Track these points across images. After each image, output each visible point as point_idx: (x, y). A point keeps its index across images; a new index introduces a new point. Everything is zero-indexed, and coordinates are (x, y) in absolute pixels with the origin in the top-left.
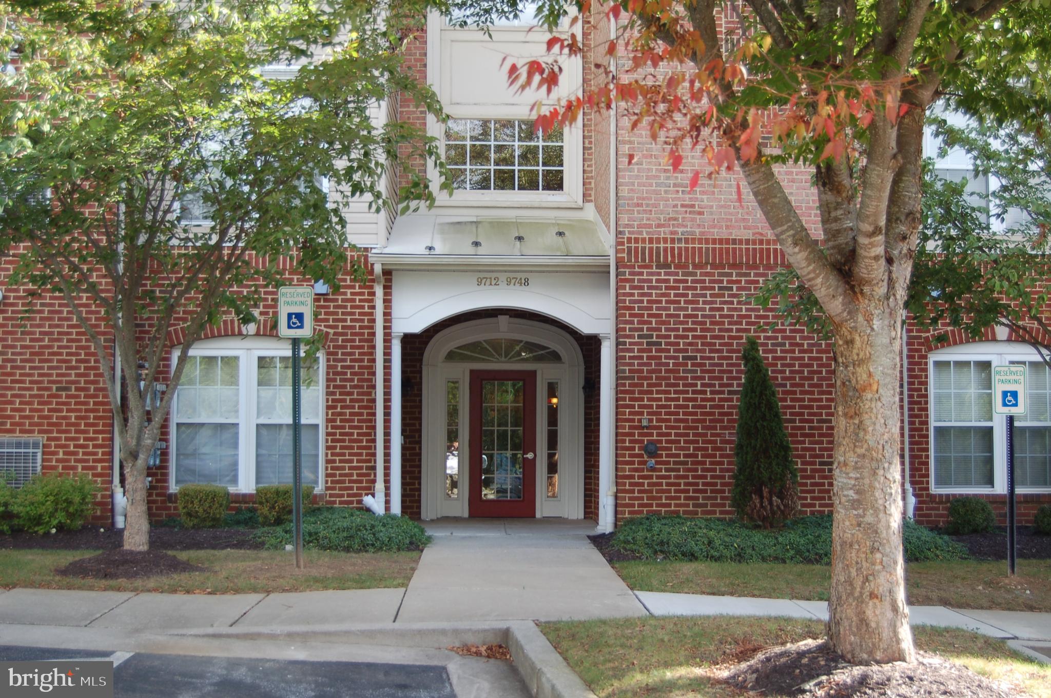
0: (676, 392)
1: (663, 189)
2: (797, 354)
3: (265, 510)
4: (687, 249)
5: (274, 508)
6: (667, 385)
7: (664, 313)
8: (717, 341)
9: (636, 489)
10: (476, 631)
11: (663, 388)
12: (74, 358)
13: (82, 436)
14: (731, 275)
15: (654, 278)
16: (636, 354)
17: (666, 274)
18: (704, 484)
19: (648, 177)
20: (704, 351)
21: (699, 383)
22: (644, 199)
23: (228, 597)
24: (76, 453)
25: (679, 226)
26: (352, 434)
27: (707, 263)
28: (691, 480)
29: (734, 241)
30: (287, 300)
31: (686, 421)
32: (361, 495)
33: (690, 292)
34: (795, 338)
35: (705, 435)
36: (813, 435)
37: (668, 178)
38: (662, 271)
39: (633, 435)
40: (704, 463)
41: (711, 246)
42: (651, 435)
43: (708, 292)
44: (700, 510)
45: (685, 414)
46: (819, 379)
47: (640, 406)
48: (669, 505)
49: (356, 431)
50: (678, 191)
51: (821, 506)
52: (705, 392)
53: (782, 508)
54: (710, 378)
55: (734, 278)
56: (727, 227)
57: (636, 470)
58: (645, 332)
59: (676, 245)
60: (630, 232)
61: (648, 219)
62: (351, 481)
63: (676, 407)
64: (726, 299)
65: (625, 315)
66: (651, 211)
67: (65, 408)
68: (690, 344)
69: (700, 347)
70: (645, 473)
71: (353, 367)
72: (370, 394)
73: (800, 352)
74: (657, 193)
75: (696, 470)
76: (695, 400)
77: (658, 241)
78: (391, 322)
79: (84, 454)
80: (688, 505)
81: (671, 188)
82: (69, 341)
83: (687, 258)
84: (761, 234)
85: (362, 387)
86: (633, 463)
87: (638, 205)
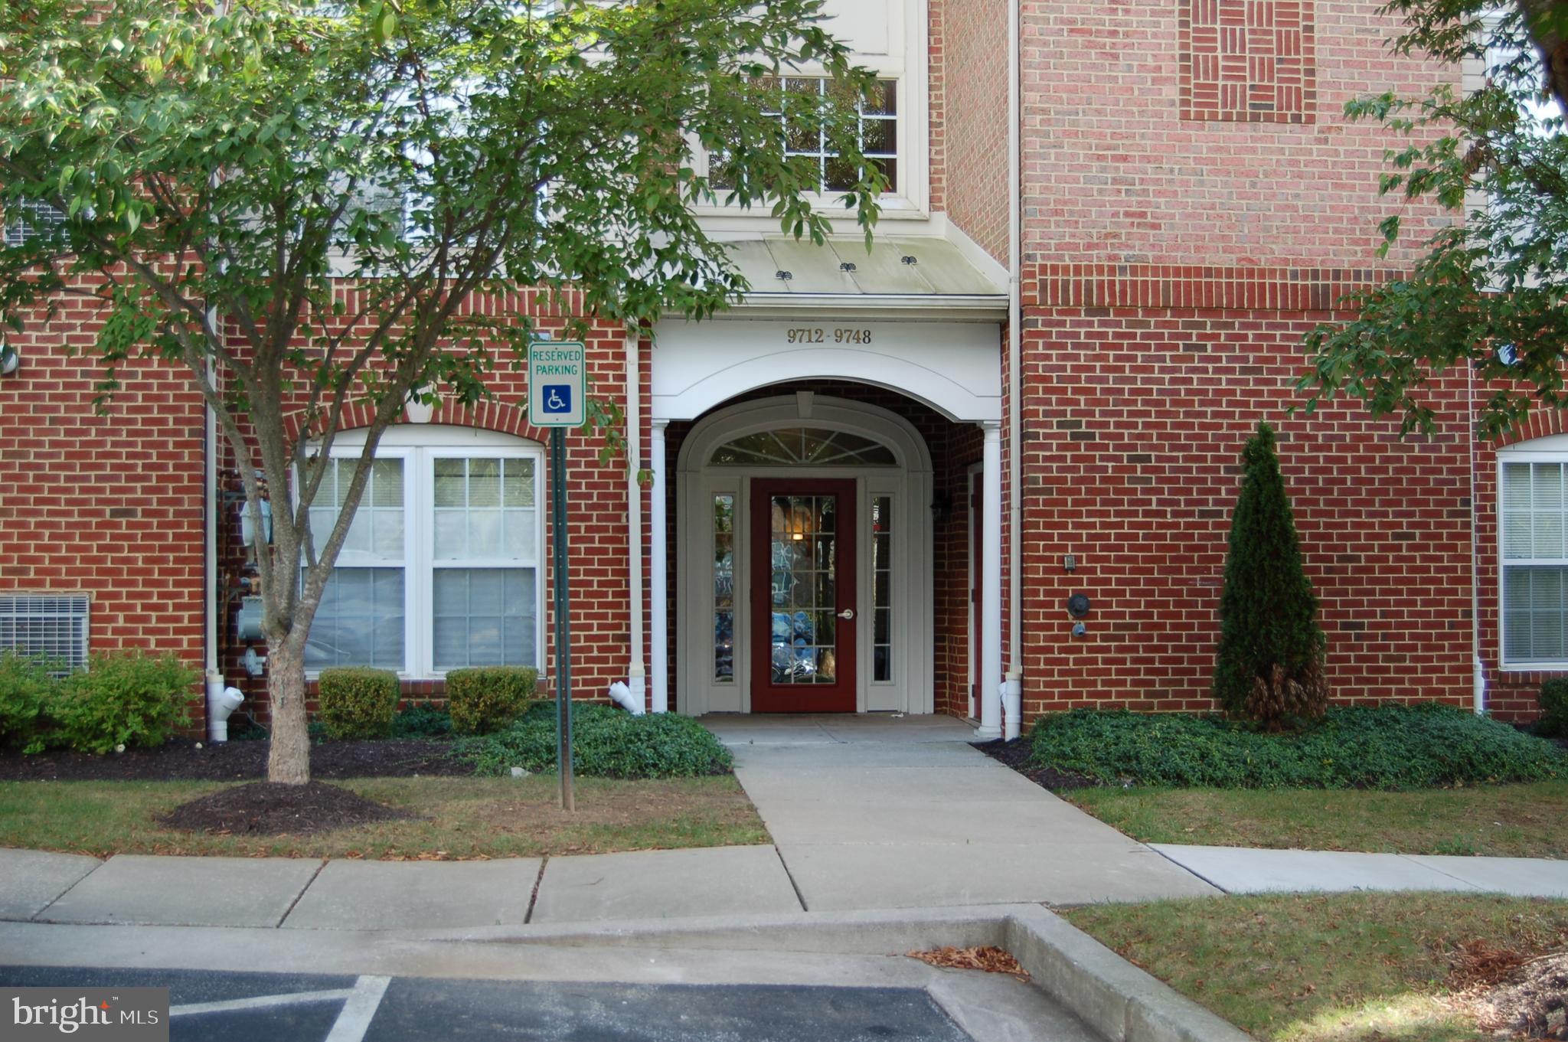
0: (1118, 514)
1: (1095, 187)
2: (1307, 453)
3: (463, 709)
4: (1134, 284)
5: (477, 705)
6: (1104, 503)
7: (1099, 386)
8: (1182, 432)
9: (1056, 668)
10: (953, 925)
11: (1098, 507)
12: (140, 462)
13: (155, 590)
14: (1203, 325)
15: (1083, 330)
16: (1055, 453)
17: (1102, 324)
18: (1163, 660)
19: (1072, 168)
20: (1161, 448)
21: (1154, 498)
22: (1065, 203)
23: (479, 865)
24: (145, 619)
25: (1121, 246)
26: (590, 583)
27: (1165, 307)
28: (1141, 654)
29: (1209, 272)
30: (542, 364)
31: (1134, 559)
32: (604, 682)
33: (1139, 354)
34: (1303, 427)
35: (1165, 582)
36: (1332, 581)
37: (1103, 169)
38: (1096, 319)
39: (1051, 582)
40: (1162, 626)
41: (1172, 279)
42: (1080, 582)
43: (1168, 354)
44: (1155, 701)
45: (1131, 548)
46: (1342, 492)
47: (1061, 537)
48: (1108, 694)
49: (596, 579)
50: (1119, 191)
51: (1344, 692)
52: (1163, 514)
53: (1306, 698)
54: (1171, 491)
55: (1209, 331)
56: (1197, 249)
57: (1055, 638)
58: (1069, 417)
59: (1117, 278)
60: (1043, 257)
61: (1073, 236)
62: (588, 660)
63: (1118, 537)
64: (1196, 364)
65: (1036, 390)
66: (1077, 222)
67: (126, 544)
68: (1140, 437)
69: (1155, 441)
70: (1070, 643)
71: (591, 475)
72: (618, 518)
73: (1313, 448)
74: (1087, 193)
75: (1150, 638)
76: (1148, 525)
77: (1089, 270)
78: (650, 402)
79: (160, 619)
80: (1137, 694)
81: (1109, 186)
82: (130, 433)
83: (1134, 298)
84: (1251, 261)
85: (605, 507)
86: (1050, 627)
87: (1056, 213)
